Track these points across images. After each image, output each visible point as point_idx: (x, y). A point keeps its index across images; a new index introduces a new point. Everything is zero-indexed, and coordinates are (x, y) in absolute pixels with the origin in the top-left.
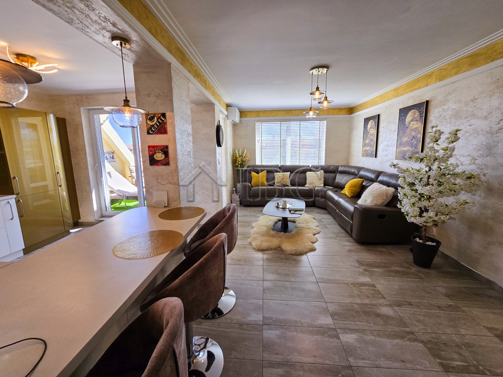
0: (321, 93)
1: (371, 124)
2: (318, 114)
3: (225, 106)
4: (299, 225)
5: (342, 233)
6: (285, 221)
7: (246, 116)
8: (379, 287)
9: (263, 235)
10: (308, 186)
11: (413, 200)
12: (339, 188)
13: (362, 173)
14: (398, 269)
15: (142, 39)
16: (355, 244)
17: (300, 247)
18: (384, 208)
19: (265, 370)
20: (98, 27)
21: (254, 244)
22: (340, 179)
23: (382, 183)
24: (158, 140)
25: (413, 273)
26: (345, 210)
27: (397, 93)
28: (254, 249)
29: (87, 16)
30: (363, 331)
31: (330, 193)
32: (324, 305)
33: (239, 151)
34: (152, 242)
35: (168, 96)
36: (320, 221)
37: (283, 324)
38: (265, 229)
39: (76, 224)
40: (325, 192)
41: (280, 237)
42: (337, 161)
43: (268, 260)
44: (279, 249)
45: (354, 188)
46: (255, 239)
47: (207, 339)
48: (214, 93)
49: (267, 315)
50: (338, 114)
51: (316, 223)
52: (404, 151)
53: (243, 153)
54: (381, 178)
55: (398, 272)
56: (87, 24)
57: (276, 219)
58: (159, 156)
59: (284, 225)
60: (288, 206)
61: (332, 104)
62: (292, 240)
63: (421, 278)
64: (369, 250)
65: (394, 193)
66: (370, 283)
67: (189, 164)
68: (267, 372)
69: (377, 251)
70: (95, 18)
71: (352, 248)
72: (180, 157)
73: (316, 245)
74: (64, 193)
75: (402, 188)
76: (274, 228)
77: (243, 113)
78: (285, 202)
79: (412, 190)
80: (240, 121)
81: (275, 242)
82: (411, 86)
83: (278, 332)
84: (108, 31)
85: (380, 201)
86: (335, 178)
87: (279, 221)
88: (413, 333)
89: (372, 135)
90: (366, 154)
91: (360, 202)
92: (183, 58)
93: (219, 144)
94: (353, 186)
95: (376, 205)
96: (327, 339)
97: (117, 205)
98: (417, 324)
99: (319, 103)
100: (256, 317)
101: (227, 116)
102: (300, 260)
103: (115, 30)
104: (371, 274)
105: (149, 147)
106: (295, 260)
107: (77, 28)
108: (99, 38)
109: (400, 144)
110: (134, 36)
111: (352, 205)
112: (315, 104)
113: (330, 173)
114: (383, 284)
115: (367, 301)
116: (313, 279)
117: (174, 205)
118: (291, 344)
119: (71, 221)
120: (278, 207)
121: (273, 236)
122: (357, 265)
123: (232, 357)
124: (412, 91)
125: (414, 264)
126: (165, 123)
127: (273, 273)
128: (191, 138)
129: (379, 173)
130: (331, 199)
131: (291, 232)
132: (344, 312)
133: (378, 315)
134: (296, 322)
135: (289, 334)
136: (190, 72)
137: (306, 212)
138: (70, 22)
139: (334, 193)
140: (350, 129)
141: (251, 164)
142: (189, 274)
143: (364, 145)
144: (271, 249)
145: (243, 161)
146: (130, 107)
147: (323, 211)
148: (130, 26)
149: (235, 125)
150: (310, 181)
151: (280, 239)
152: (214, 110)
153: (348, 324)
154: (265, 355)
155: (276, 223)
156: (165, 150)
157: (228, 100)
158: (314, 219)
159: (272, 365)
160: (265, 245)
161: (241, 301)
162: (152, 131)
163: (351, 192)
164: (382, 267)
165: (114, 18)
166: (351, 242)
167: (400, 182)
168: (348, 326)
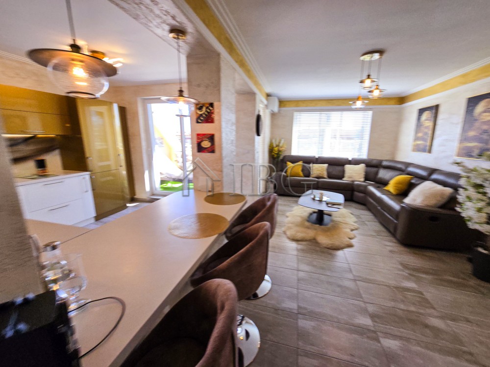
0: (373, 81)
1: (426, 115)
2: (367, 104)
3: (265, 95)
4: (335, 219)
5: (383, 231)
6: (321, 214)
7: (284, 106)
8: (428, 296)
9: (297, 225)
10: (346, 180)
11: (480, 205)
12: (382, 184)
13: (411, 169)
14: (451, 278)
15: (197, 31)
16: (399, 245)
17: (336, 242)
18: (437, 209)
19: (300, 358)
20: (159, 21)
21: (289, 233)
22: (383, 174)
23: (436, 181)
24: (206, 128)
25: (472, 287)
26: (389, 209)
27: (466, 79)
28: (289, 238)
29: (152, 11)
30: (408, 340)
31: (372, 189)
32: (362, 305)
33: (276, 141)
34: (201, 224)
35: (216, 86)
36: (358, 217)
37: (317, 317)
38: (299, 219)
39: (133, 200)
40: (366, 187)
41: (315, 229)
42: (381, 155)
43: (302, 250)
44: (313, 241)
45: (400, 185)
46: (289, 228)
47: (243, 317)
48: (256, 83)
49: (302, 305)
50: (386, 104)
51: (354, 219)
52: (469, 147)
53: (279, 143)
54: (434, 176)
55: (450, 282)
56: (150, 18)
57: (311, 210)
58: (206, 144)
59: (319, 218)
60: (325, 199)
61: (385, 93)
62: (328, 233)
63: (483, 294)
64: (416, 254)
65: (452, 194)
66: (416, 289)
67: (232, 152)
68: (303, 360)
69: (426, 256)
70: (157, 12)
71: (395, 249)
72: (224, 145)
73: (353, 242)
74: (124, 172)
75: (466, 189)
76: (309, 219)
77: (282, 102)
78: (322, 194)
79: (479, 193)
80: (279, 111)
81: (310, 234)
83: (313, 323)
84: (168, 24)
85: (432, 202)
86: (377, 173)
87: (314, 212)
88: (471, 354)
89: (427, 127)
90: (417, 149)
91: (407, 200)
92: (231, 48)
93: (258, 134)
94: (399, 183)
95: (428, 206)
96: (366, 340)
97: (164, 185)
98: (478, 345)
99: (370, 92)
100: (291, 305)
101: (267, 106)
102: (335, 255)
103: (174, 22)
104: (418, 280)
105: (198, 135)
106: (330, 254)
107: (141, 23)
108: (159, 31)
109: (464, 139)
110: (190, 28)
111: (397, 203)
112: (364, 92)
113: (373, 167)
114: (432, 292)
115: (412, 308)
116: (350, 276)
117: (217, 190)
118: (327, 339)
119: (128, 197)
120: (314, 199)
121: (308, 228)
122: (400, 267)
123: (268, 339)
125: (472, 276)
126: (213, 113)
127: (308, 264)
128: (234, 128)
129: (433, 171)
130: (373, 196)
131: (326, 225)
132: (384, 315)
133: (427, 326)
134: (331, 316)
135: (325, 327)
136: (237, 62)
137: (345, 206)
138: (136, 17)
139: (377, 189)
140: (399, 120)
141: (286, 154)
142: (236, 259)
143: (416, 139)
144: (306, 241)
145: (279, 151)
146: (183, 97)
147: (362, 207)
148: (188, 18)
149: (273, 115)
150: (349, 174)
151: (315, 231)
152: (254, 100)
153: (389, 329)
154: (300, 343)
155: (311, 214)
156: (211, 138)
157: (268, 90)
158: (352, 214)
159: (307, 354)
160: (300, 235)
161: (276, 287)
162: (201, 120)
163: (397, 190)
164: (431, 274)
165: (174, 11)
166: (394, 242)
167: (462, 182)
168: (389, 331)
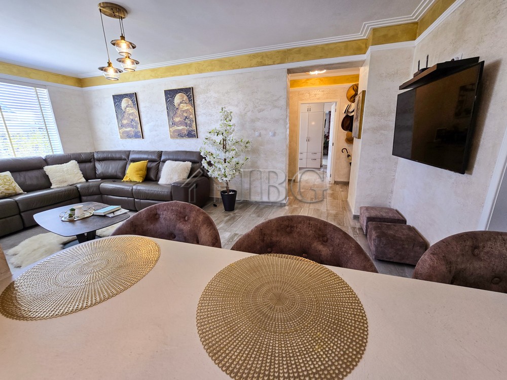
1: (127, 102)
10: (56, 188)
22: (103, 167)
26: (155, 194)
40: (98, 186)
52: (178, 130)
65: (191, 165)
82: (172, 71)
86: (95, 168)
89: (131, 114)
90: (127, 136)
109: (172, 124)
113: (86, 162)
124: (173, 75)
129: (160, 153)
139: (114, 184)
143: (122, 126)
